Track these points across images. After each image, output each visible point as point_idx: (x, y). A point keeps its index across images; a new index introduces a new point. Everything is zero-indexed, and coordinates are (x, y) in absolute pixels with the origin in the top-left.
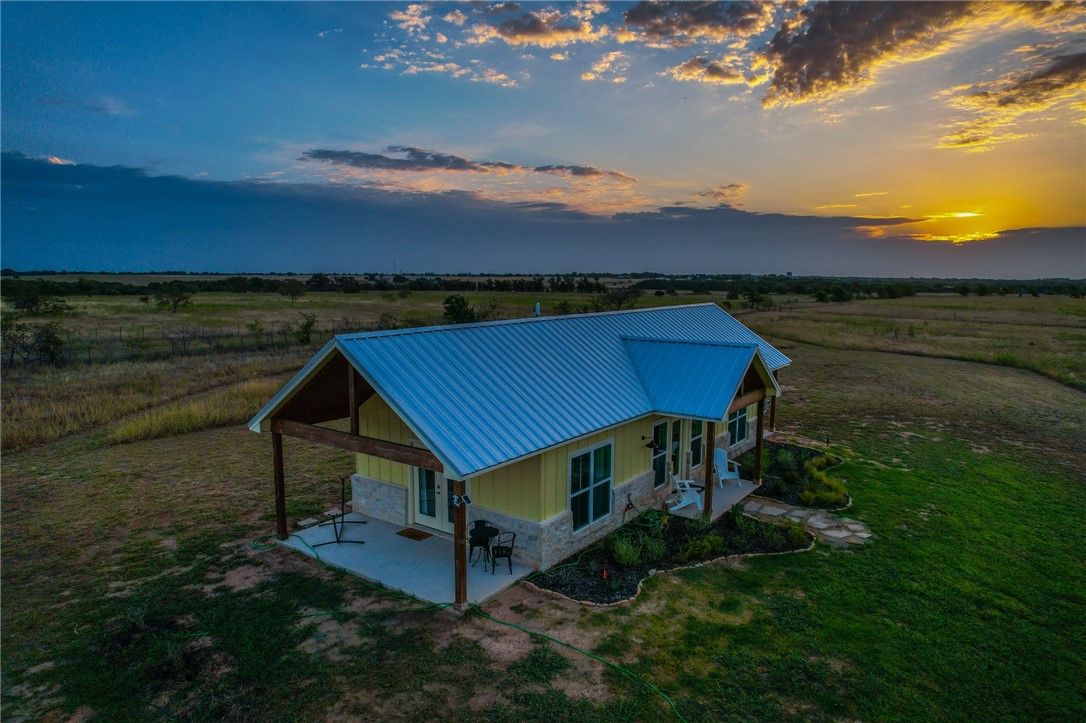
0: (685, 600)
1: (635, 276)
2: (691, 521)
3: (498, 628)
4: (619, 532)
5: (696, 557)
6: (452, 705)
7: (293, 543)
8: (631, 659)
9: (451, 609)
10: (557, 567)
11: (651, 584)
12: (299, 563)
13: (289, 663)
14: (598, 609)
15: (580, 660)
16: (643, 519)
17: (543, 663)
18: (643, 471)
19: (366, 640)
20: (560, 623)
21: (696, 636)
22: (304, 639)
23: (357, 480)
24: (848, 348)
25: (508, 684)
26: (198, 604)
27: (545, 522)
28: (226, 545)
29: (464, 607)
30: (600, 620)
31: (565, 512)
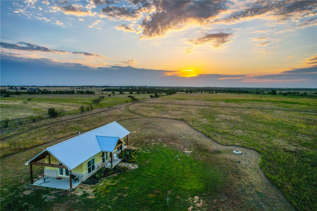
0: (107, 182)
1: (103, 87)
2: (109, 169)
3: (78, 191)
4: (97, 173)
5: (109, 175)
6: (73, 203)
7: (35, 184)
8: (98, 192)
9: (69, 190)
10: (86, 180)
11: (102, 181)
12: (38, 188)
13: (44, 203)
14: (93, 186)
15: (91, 194)
16: (101, 169)
17: (85, 195)
18: (101, 160)
19: (56, 197)
20: (87, 189)
21: (108, 187)
22: (45, 199)
23: (46, 170)
24: (152, 117)
25: (80, 198)
26: (21, 199)
27: (84, 173)
28: (20, 187)
29: (72, 189)
30: (94, 187)
31: (87, 171)
